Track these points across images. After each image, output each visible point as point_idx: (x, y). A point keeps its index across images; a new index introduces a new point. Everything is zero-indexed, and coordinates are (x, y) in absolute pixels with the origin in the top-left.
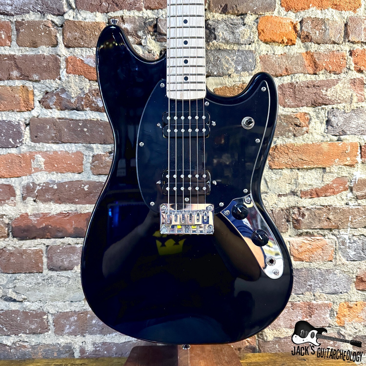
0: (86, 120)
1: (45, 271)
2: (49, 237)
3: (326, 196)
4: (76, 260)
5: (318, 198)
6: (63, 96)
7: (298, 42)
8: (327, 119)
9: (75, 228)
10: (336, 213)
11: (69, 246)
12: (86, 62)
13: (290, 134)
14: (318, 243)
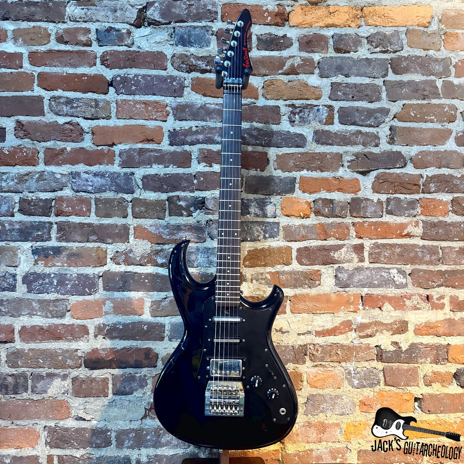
0: (147, 274)
1: (110, 395)
2: (115, 367)
3: (335, 335)
4: (135, 386)
5: (329, 337)
6: (131, 255)
7: (313, 215)
8: (335, 274)
9: (136, 360)
10: (343, 349)
11: (129, 375)
12: (150, 230)
13: (306, 286)
14: (329, 373)
